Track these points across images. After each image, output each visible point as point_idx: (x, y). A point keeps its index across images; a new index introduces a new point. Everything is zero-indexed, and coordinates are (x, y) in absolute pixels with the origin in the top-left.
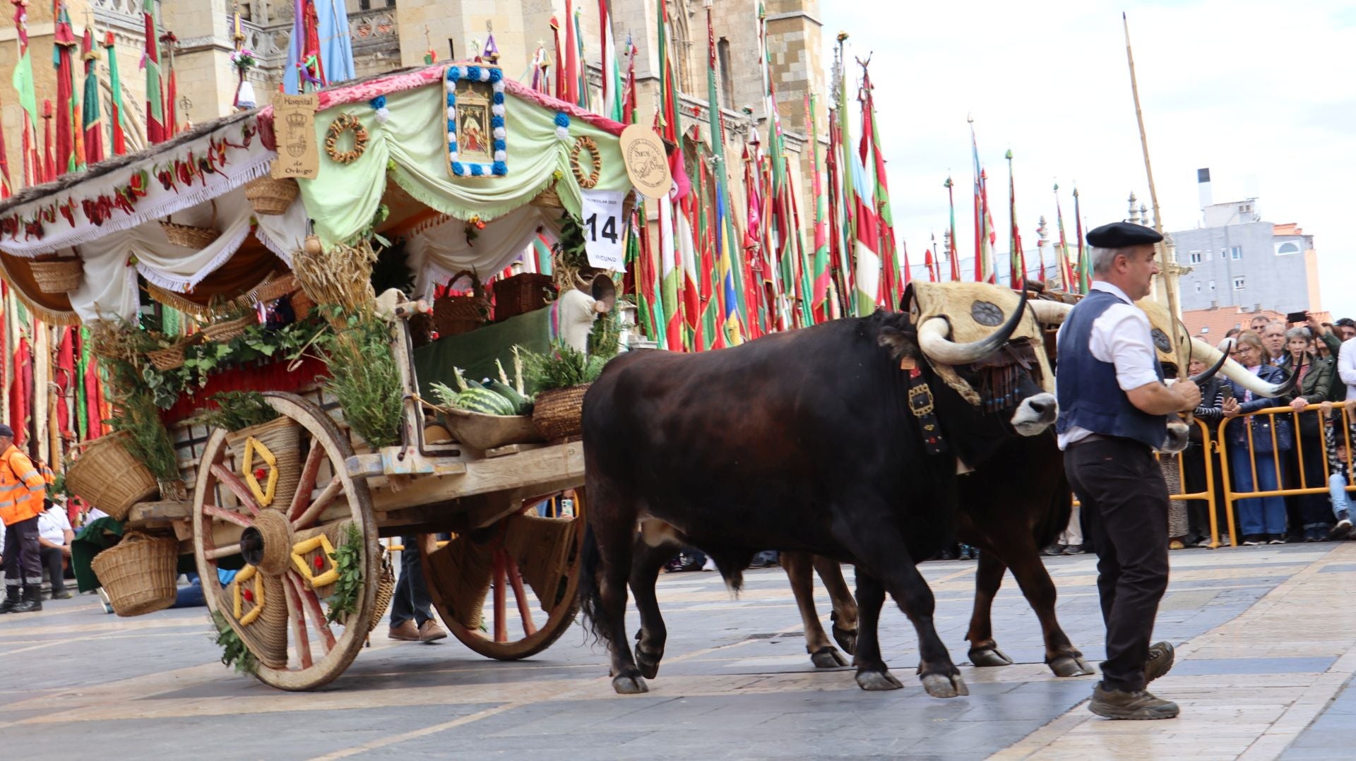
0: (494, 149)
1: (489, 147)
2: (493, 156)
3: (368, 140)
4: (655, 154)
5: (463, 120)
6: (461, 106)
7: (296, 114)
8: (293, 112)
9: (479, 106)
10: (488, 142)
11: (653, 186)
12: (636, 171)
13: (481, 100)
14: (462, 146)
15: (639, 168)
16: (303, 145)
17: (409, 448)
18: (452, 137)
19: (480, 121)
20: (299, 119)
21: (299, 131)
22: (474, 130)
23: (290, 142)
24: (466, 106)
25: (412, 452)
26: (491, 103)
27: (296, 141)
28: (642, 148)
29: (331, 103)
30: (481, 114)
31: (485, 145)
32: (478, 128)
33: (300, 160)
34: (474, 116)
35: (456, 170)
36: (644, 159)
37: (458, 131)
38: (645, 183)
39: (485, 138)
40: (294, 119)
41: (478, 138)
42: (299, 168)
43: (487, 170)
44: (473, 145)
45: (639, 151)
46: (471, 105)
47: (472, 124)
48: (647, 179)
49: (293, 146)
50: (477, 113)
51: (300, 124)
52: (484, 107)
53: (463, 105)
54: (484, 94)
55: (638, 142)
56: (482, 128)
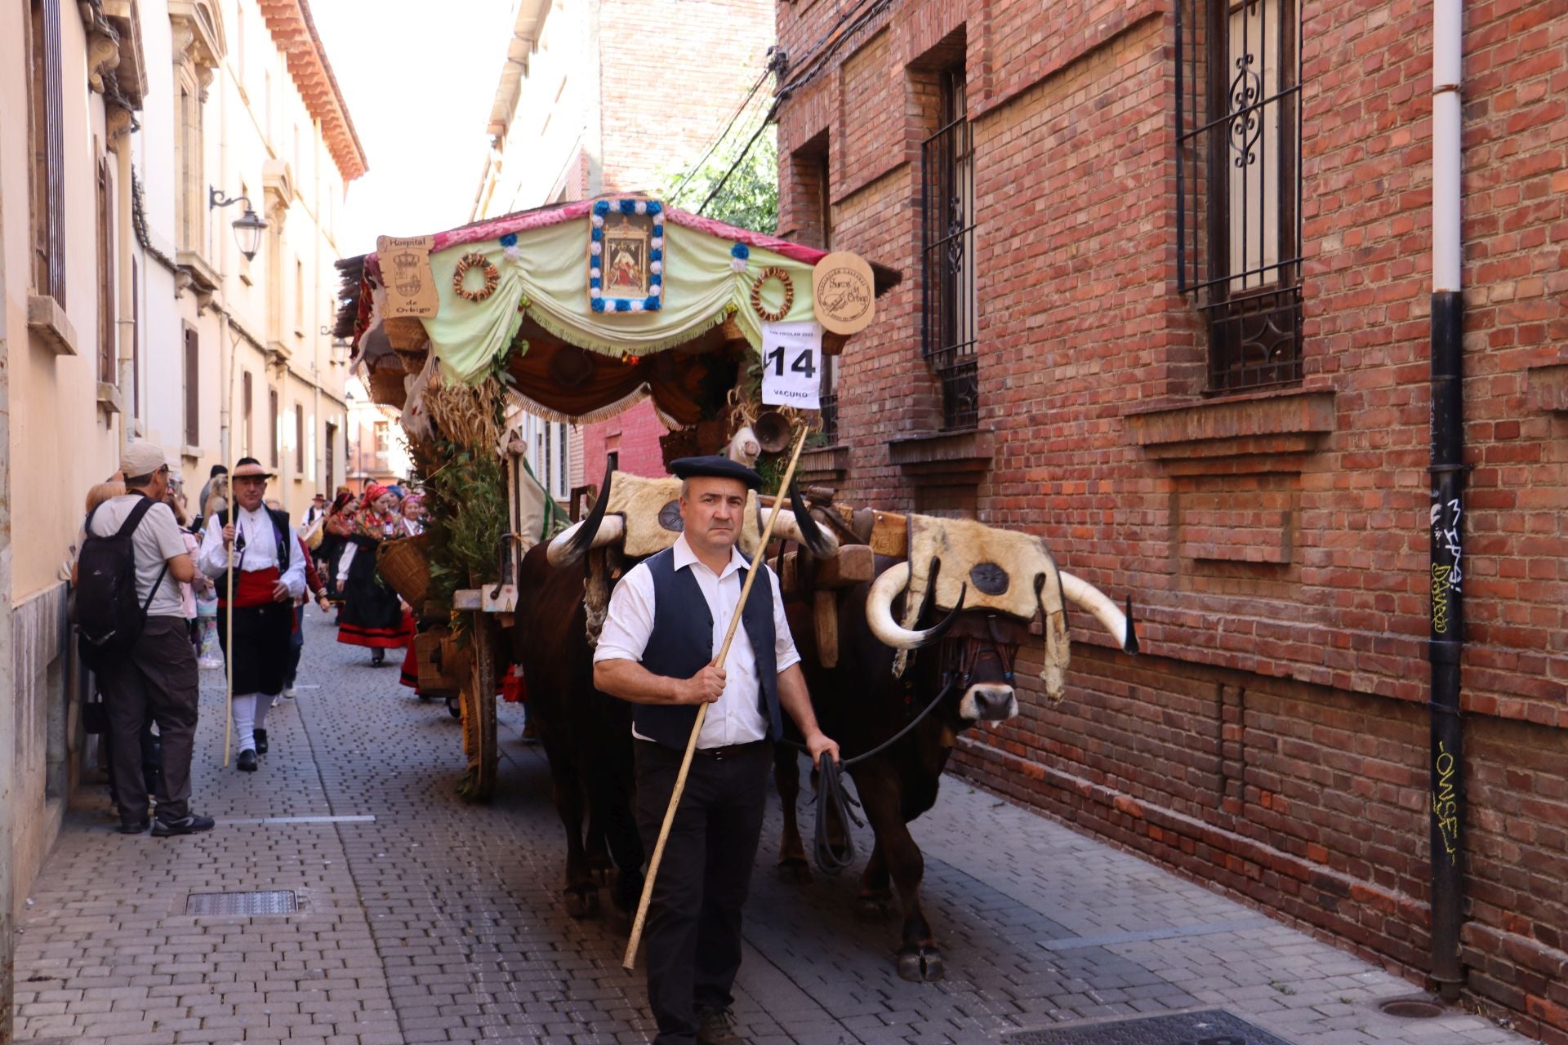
0: (650, 284)
2: (648, 290)
3: (497, 278)
4: (859, 284)
5: (614, 255)
6: (611, 240)
7: (406, 255)
8: (403, 252)
9: (635, 240)
10: (644, 277)
12: (825, 304)
13: (639, 234)
14: (610, 281)
16: (416, 285)
17: (505, 587)
18: (595, 273)
19: (635, 255)
20: (410, 259)
21: (410, 271)
22: (627, 264)
23: (400, 282)
24: (618, 241)
25: (509, 591)
26: (650, 238)
27: (408, 280)
28: (839, 278)
29: (447, 244)
30: (637, 249)
32: (632, 262)
33: (414, 299)
34: (628, 250)
35: (597, 306)
36: (840, 290)
37: (607, 266)
39: (641, 273)
40: (403, 259)
41: (631, 273)
42: (413, 307)
43: (637, 305)
44: (624, 279)
46: (625, 239)
47: (625, 258)
49: (405, 286)
50: (633, 247)
51: (413, 264)
52: (641, 241)
53: (614, 240)
54: (641, 227)
55: (837, 272)
56: (637, 263)
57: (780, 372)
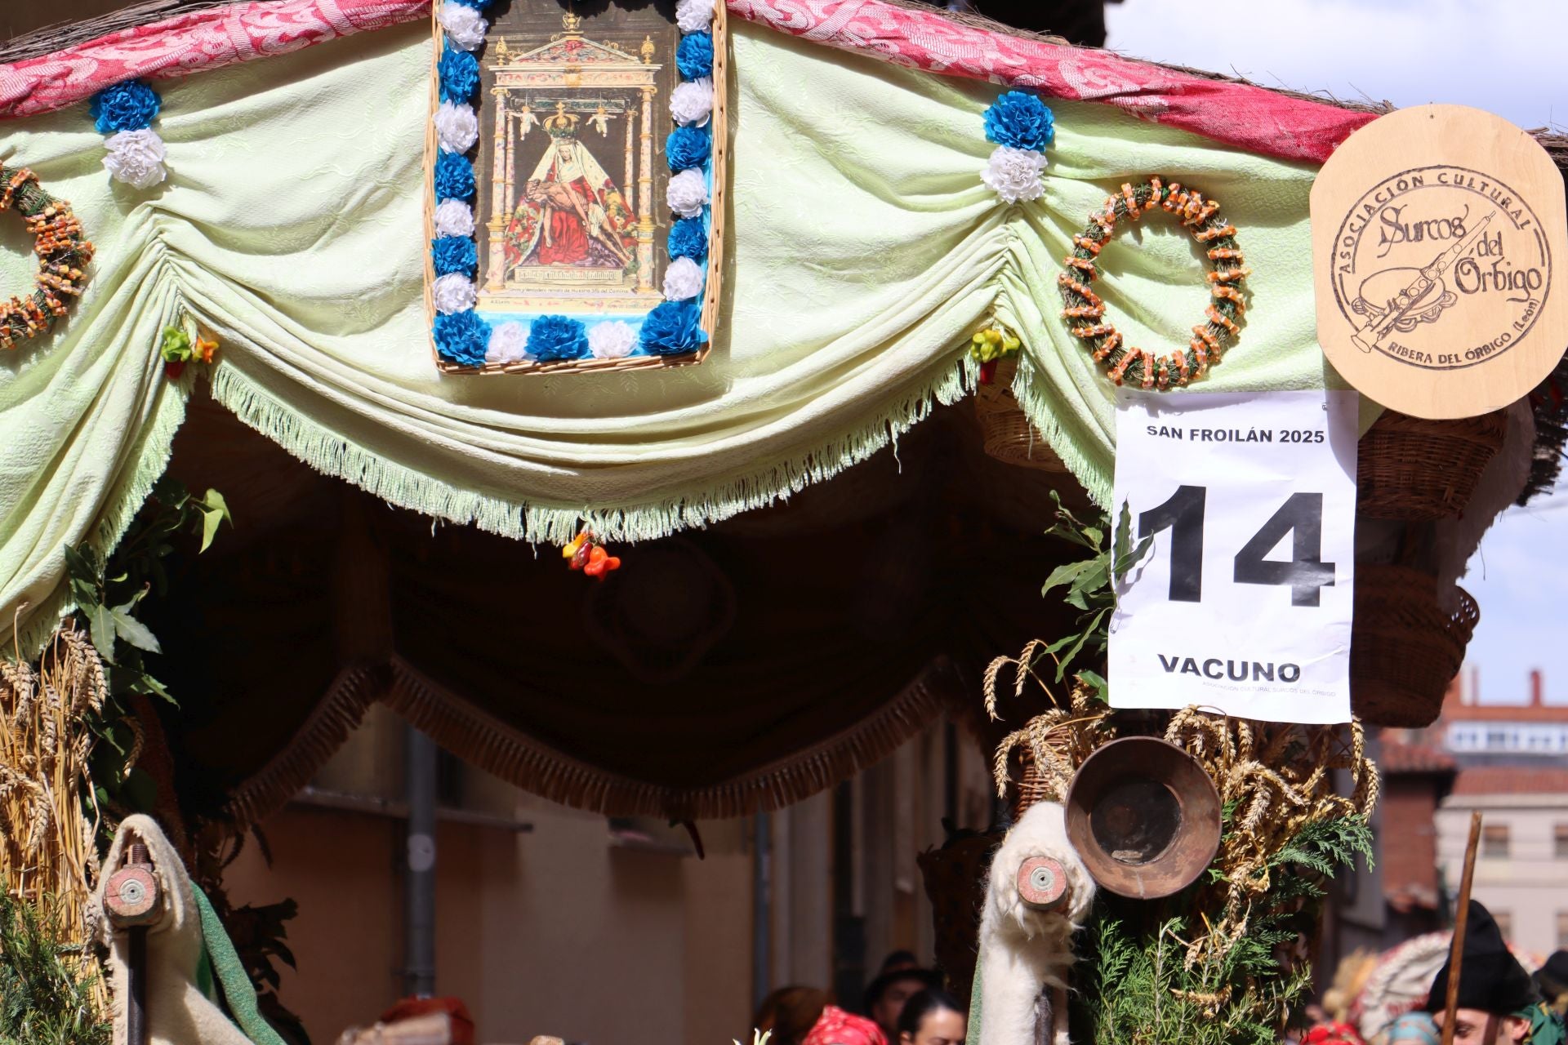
0: (663, 261)
1: (646, 251)
2: (658, 280)
4: (1501, 223)
5: (529, 151)
6: (516, 96)
9: (608, 94)
10: (645, 232)
11: (1448, 363)
12: (1361, 306)
13: (624, 69)
14: (512, 250)
15: (1380, 293)
18: (456, 219)
19: (609, 153)
22: (580, 184)
24: (544, 99)
26: (665, 82)
28: (1417, 206)
30: (618, 124)
31: (630, 240)
32: (597, 177)
34: (583, 133)
35: (460, 342)
36: (1424, 252)
37: (501, 195)
38: (1399, 354)
39: (633, 215)
41: (596, 217)
43: (614, 334)
44: (569, 244)
45: (1409, 218)
46: (570, 92)
47: (573, 164)
48: (1417, 339)
50: (600, 121)
52: (633, 96)
53: (533, 93)
54: (632, 46)
55: (1409, 180)
56: (616, 179)
57: (1185, 586)
